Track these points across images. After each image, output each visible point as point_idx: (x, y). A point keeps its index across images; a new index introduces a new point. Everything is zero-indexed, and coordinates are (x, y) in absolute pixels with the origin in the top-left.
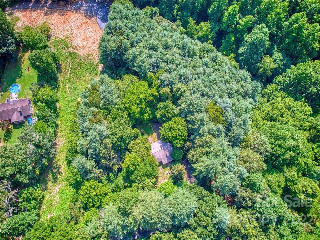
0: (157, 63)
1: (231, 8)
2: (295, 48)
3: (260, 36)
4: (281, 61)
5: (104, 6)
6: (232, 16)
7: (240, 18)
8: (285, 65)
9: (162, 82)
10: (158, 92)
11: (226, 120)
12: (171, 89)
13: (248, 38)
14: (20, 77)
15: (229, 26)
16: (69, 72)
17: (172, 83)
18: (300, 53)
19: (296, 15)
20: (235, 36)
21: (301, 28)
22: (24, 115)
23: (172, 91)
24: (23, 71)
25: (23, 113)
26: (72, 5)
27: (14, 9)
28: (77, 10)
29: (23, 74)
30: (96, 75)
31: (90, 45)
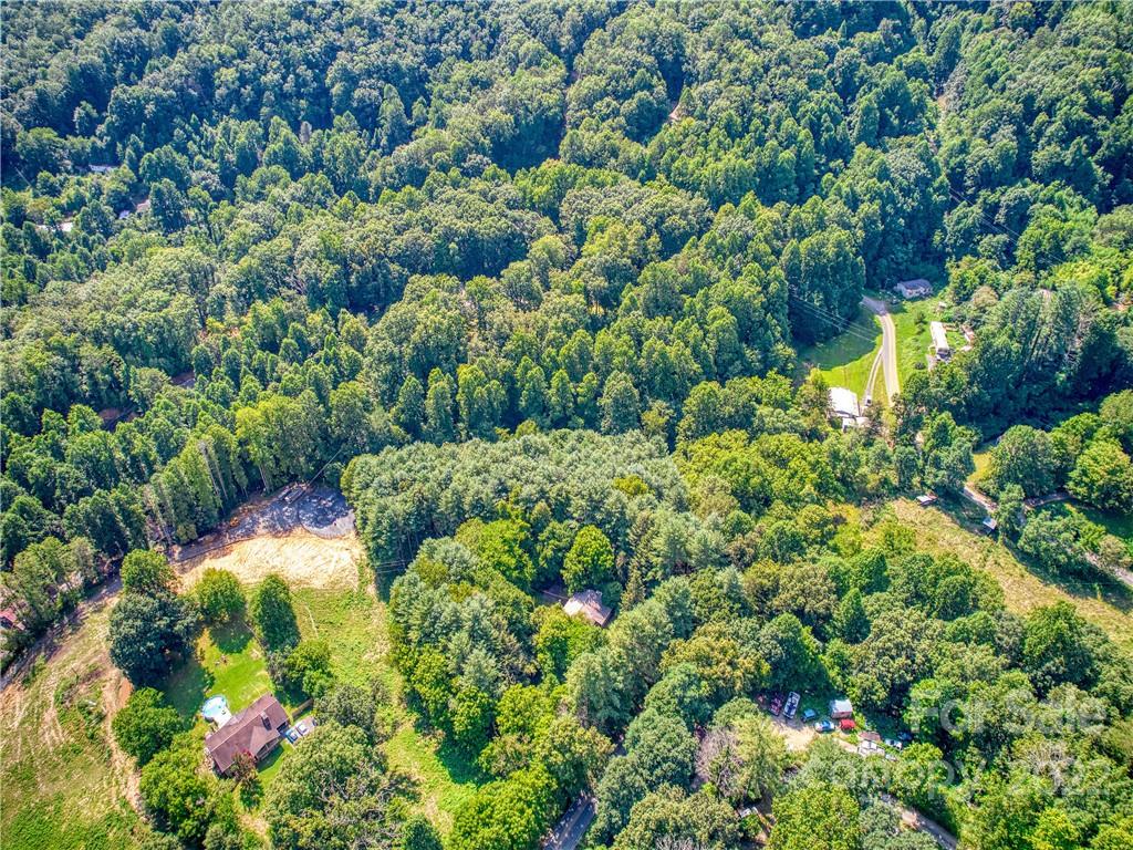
0: (501, 484)
1: (555, 382)
2: (674, 382)
3: (620, 386)
4: (668, 408)
5: (305, 502)
6: (562, 391)
7: (575, 388)
8: (676, 410)
9: (527, 500)
10: (528, 522)
11: (651, 487)
12: (547, 499)
13: (604, 401)
14: (212, 684)
15: (564, 408)
16: (314, 625)
17: (543, 494)
18: (683, 386)
19: (647, 344)
20: (581, 416)
21: (663, 355)
22: (275, 725)
23: (550, 505)
24: (211, 671)
25: (272, 722)
26: (233, 533)
27: (102, 598)
28: (249, 534)
29: (215, 675)
30: (370, 605)
31: (324, 567)
